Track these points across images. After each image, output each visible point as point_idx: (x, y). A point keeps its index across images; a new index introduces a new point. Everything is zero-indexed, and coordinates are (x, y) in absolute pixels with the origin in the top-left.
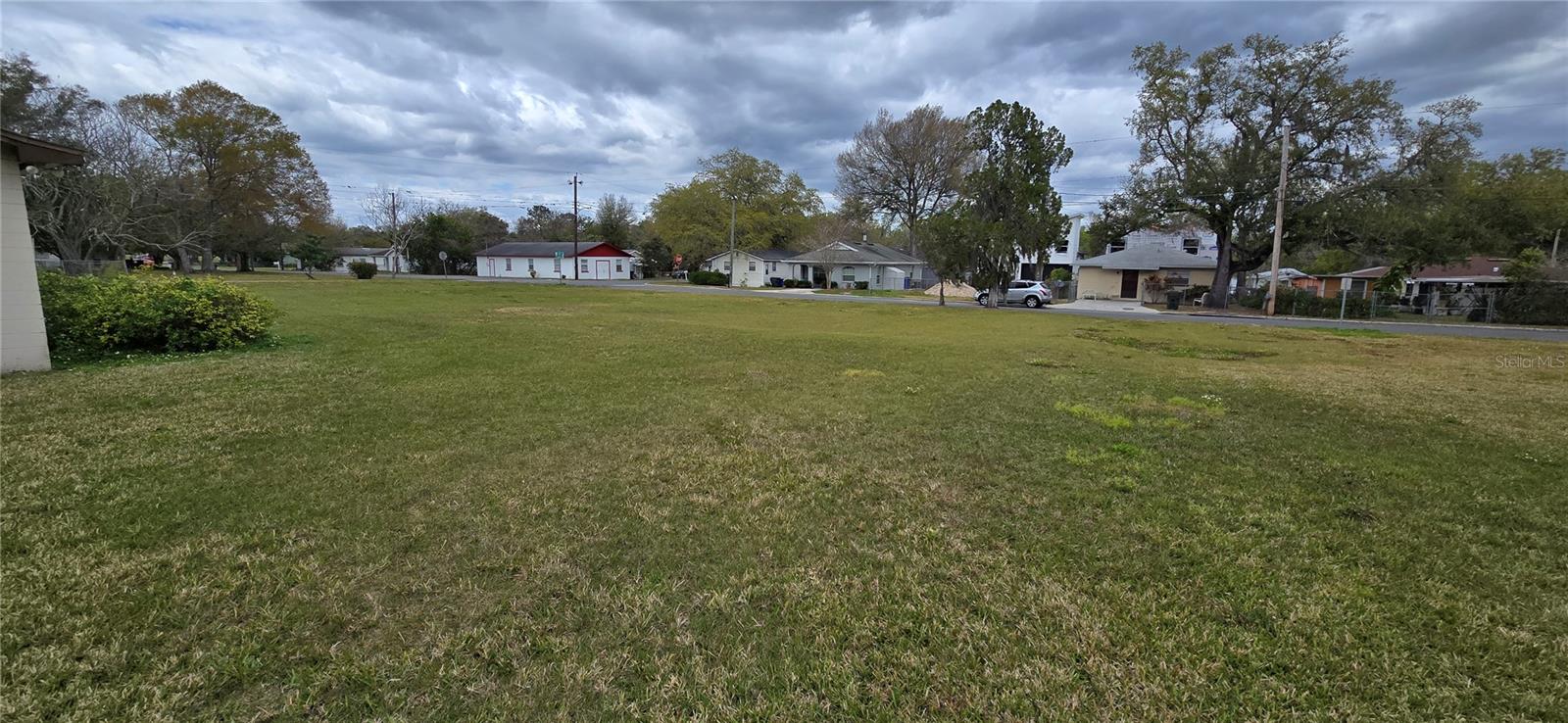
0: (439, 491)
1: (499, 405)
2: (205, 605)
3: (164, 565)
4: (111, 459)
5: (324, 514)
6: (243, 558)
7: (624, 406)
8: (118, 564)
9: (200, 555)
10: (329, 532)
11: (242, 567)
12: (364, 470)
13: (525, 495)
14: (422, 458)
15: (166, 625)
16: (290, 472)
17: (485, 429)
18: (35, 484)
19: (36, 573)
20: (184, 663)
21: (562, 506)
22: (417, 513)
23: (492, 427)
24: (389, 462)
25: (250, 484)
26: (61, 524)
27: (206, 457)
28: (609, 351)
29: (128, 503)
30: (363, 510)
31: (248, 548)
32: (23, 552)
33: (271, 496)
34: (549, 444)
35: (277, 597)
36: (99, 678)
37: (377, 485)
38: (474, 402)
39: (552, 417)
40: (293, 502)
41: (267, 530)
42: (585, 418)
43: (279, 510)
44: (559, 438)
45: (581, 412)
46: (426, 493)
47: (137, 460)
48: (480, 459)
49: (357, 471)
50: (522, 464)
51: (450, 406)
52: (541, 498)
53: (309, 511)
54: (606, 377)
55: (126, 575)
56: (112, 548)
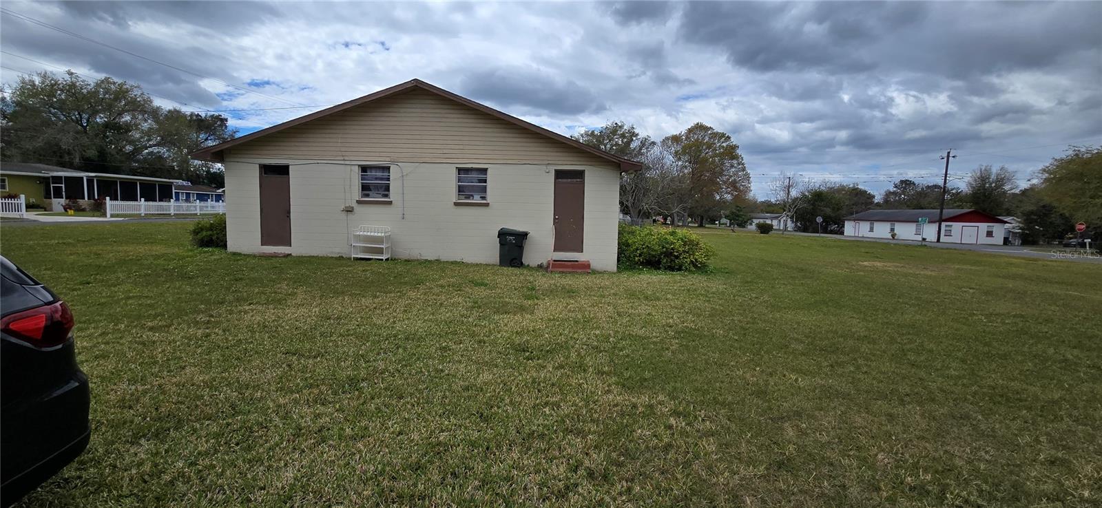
0: (811, 417)
1: (865, 348)
2: (647, 447)
3: (635, 406)
4: (626, 326)
5: (723, 404)
6: (672, 421)
7: (1015, 385)
8: (616, 396)
9: (651, 406)
10: (725, 421)
11: (670, 427)
12: (753, 376)
13: (896, 454)
14: (796, 380)
15: (626, 453)
16: (707, 363)
17: (852, 369)
18: (598, 332)
19: (585, 386)
20: (629, 490)
21: (944, 489)
22: (790, 433)
23: (858, 368)
24: (771, 375)
25: (684, 364)
26: (603, 358)
27: (666, 338)
28: (987, 316)
29: (628, 356)
30: (750, 411)
31: (676, 413)
32: (585, 370)
33: (693, 377)
34: (920, 404)
35: (687, 464)
36: (591, 475)
37: (761, 393)
38: (841, 340)
39: (922, 374)
40: (706, 387)
41: (688, 403)
42: (964, 385)
43: (696, 390)
44: (933, 400)
45: (959, 377)
46: (798, 414)
47: (637, 330)
48: (846, 396)
49: (748, 376)
50: (891, 417)
51: (821, 339)
52: (916, 466)
53: (714, 398)
54: (986, 344)
55: (616, 405)
56: (617, 384)
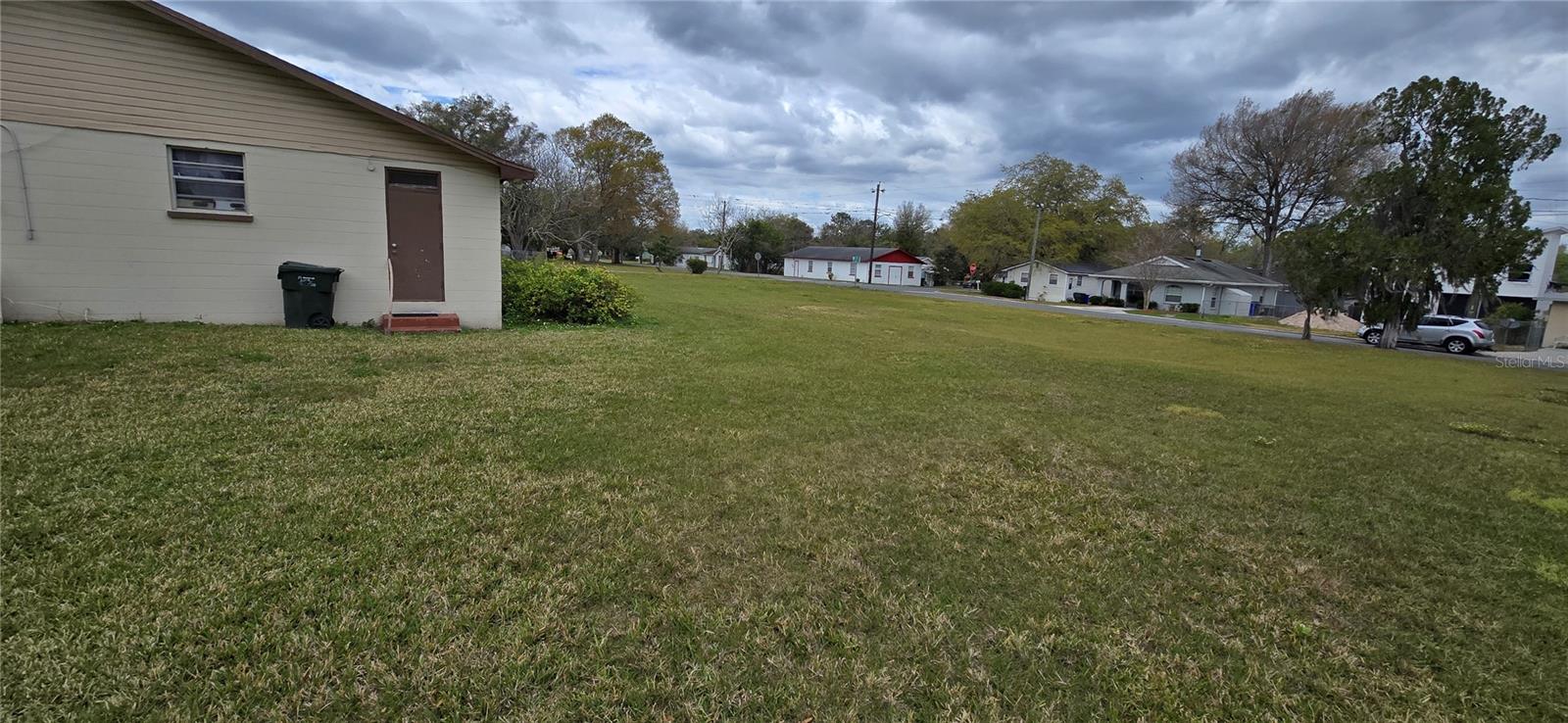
0: (749, 467)
1: (800, 395)
2: (581, 527)
3: (558, 489)
4: (530, 399)
5: (662, 470)
6: (606, 495)
7: (913, 413)
8: (531, 482)
9: (579, 486)
10: (665, 486)
11: (605, 502)
12: (692, 437)
13: (821, 484)
14: (735, 435)
15: (557, 537)
16: (640, 430)
17: (788, 416)
18: (489, 411)
19: (486, 478)
20: (566, 571)
21: (854, 503)
22: (731, 484)
23: (793, 415)
24: (710, 433)
25: (613, 435)
26: (503, 443)
27: (586, 407)
28: (900, 356)
29: (538, 435)
30: (690, 472)
31: (610, 487)
32: (480, 460)
33: (626, 447)
34: (842, 439)
35: (628, 533)
36: (516, 568)
37: (701, 452)
38: (778, 389)
39: (846, 414)
40: (641, 455)
41: (623, 475)
42: (876, 419)
43: (631, 460)
44: (852, 435)
45: (874, 412)
46: (738, 466)
47: (545, 403)
48: (783, 443)
49: (686, 437)
50: (818, 454)
51: (759, 391)
52: (835, 491)
53: (651, 465)
54: (897, 381)
55: (535, 491)
56: (529, 468)
